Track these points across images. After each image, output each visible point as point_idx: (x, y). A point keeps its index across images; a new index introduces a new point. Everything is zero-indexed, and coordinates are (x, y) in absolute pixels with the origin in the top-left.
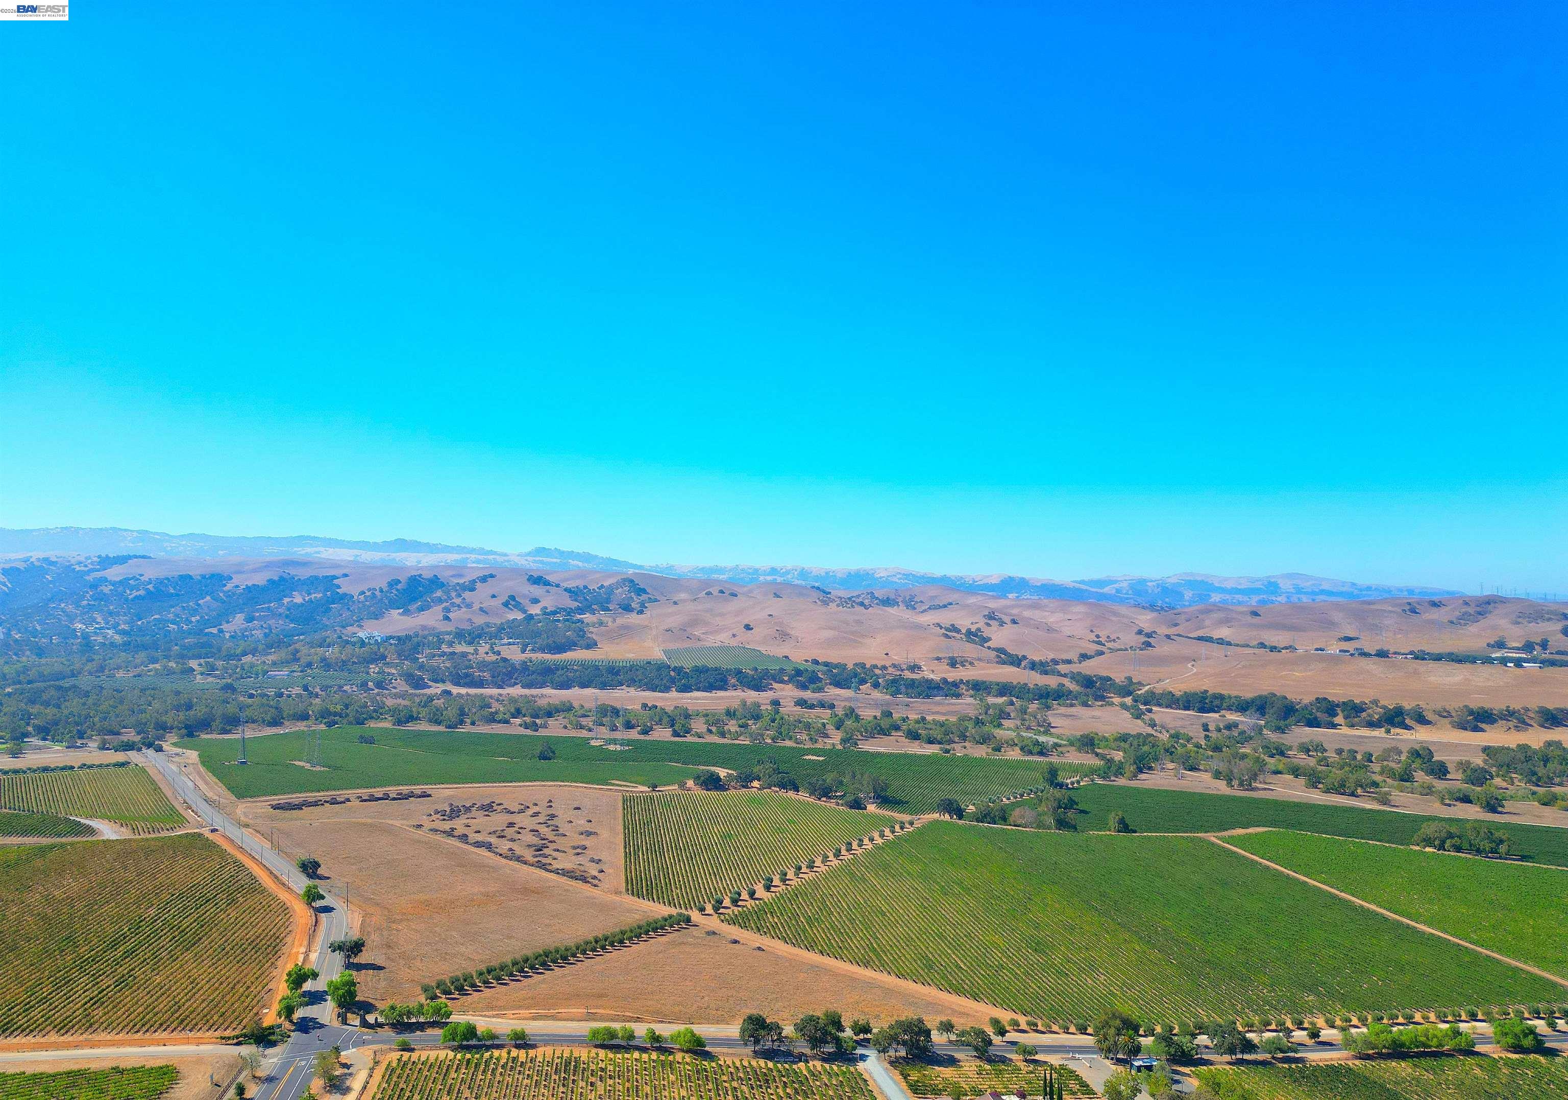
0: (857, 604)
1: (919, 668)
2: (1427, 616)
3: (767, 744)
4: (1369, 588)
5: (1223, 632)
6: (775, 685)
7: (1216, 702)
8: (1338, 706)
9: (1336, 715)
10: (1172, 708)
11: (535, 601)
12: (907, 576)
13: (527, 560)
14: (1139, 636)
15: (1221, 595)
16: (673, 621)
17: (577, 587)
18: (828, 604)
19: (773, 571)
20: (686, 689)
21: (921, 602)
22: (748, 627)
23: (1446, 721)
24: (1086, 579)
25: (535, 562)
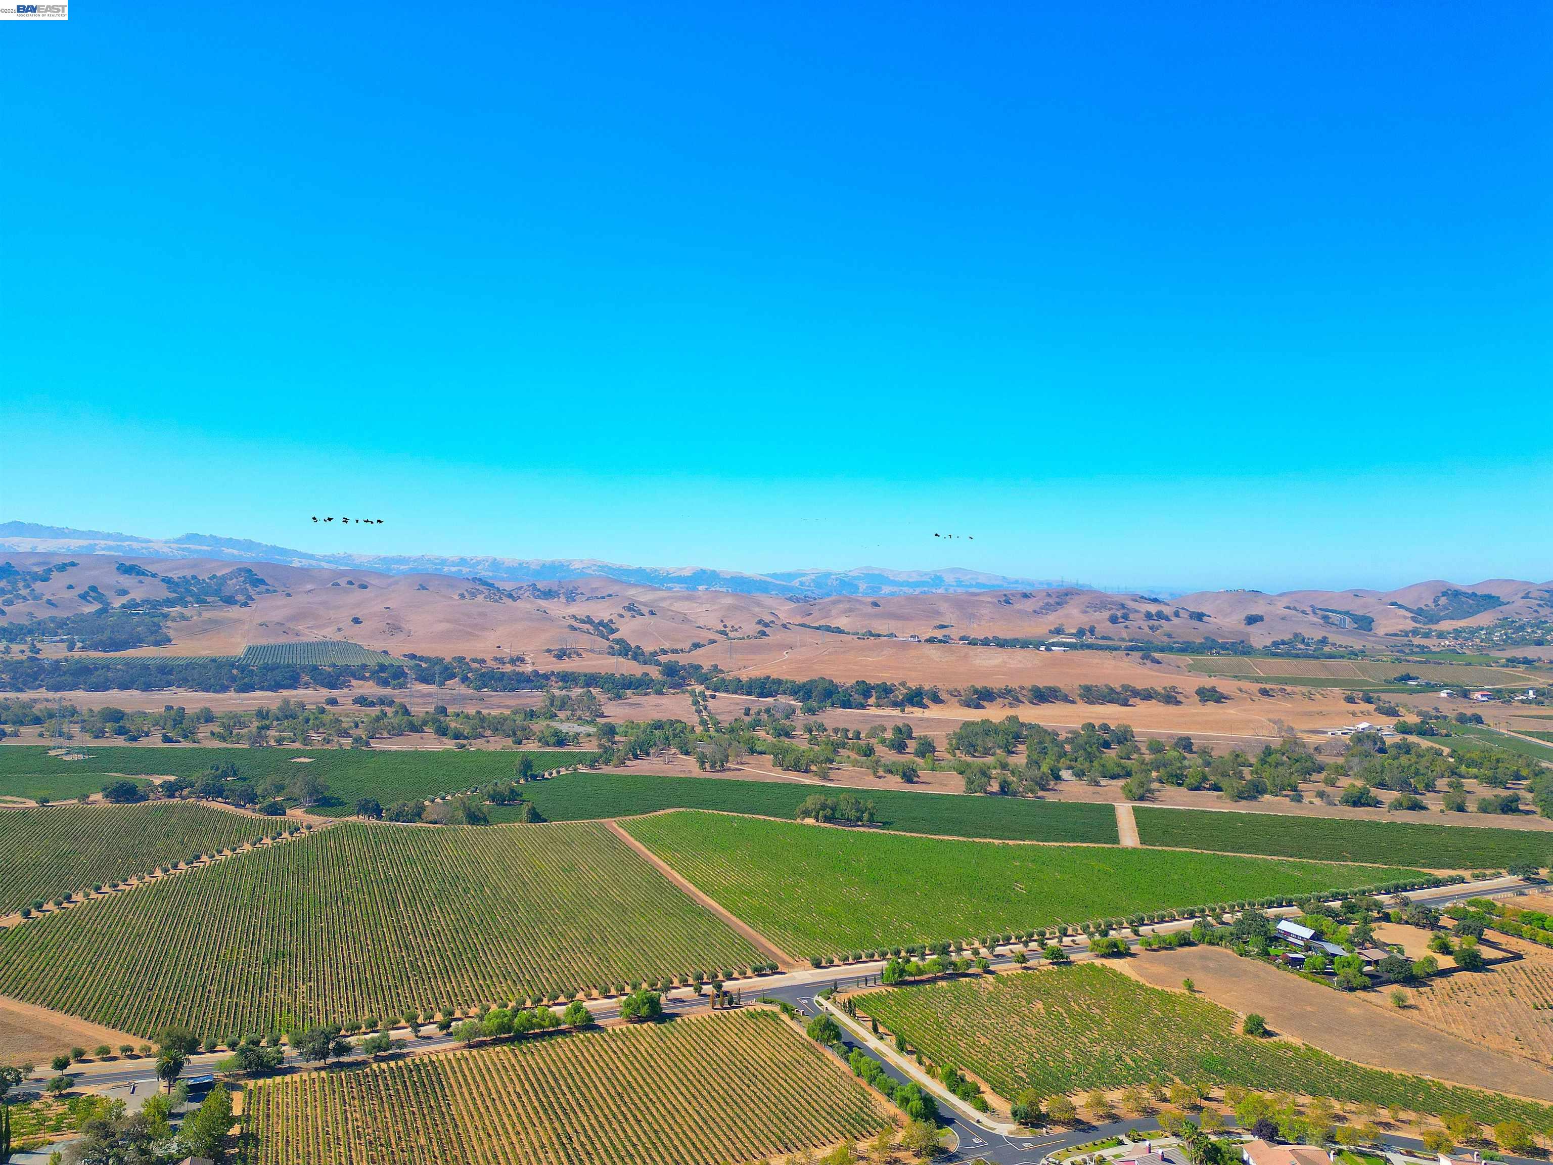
0: (506, 596)
1: (522, 660)
2: (1018, 606)
3: (270, 746)
4: (1016, 582)
5: (842, 622)
6: (354, 682)
7: (775, 687)
8: (873, 688)
9: (872, 697)
10: (737, 693)
11: (124, 592)
13: (170, 547)
14: (758, 626)
15: (891, 588)
16: (276, 615)
17: (184, 577)
18: (476, 596)
19: (463, 561)
20: (247, 688)
21: (582, 594)
22: (356, 621)
23: (956, 699)
24: (778, 572)
25: (180, 549)
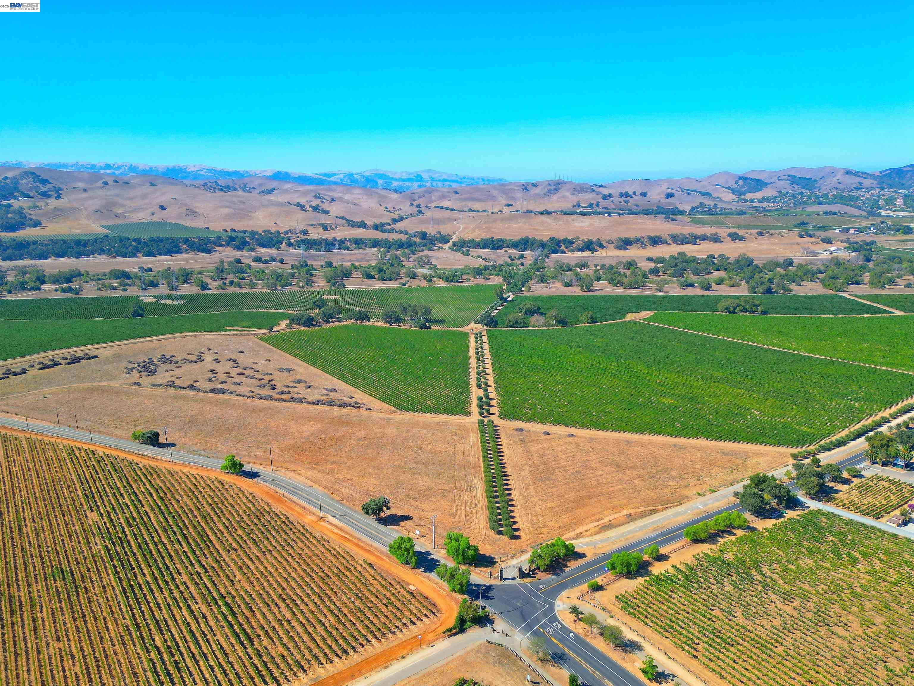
1: (306, 232)
6: (217, 248)
7: (500, 244)
8: (560, 241)
9: (561, 246)
10: (476, 248)
12: (210, 170)
14: (412, 207)
16: (95, 204)
20: (150, 254)
22: (162, 208)
23: (612, 246)
